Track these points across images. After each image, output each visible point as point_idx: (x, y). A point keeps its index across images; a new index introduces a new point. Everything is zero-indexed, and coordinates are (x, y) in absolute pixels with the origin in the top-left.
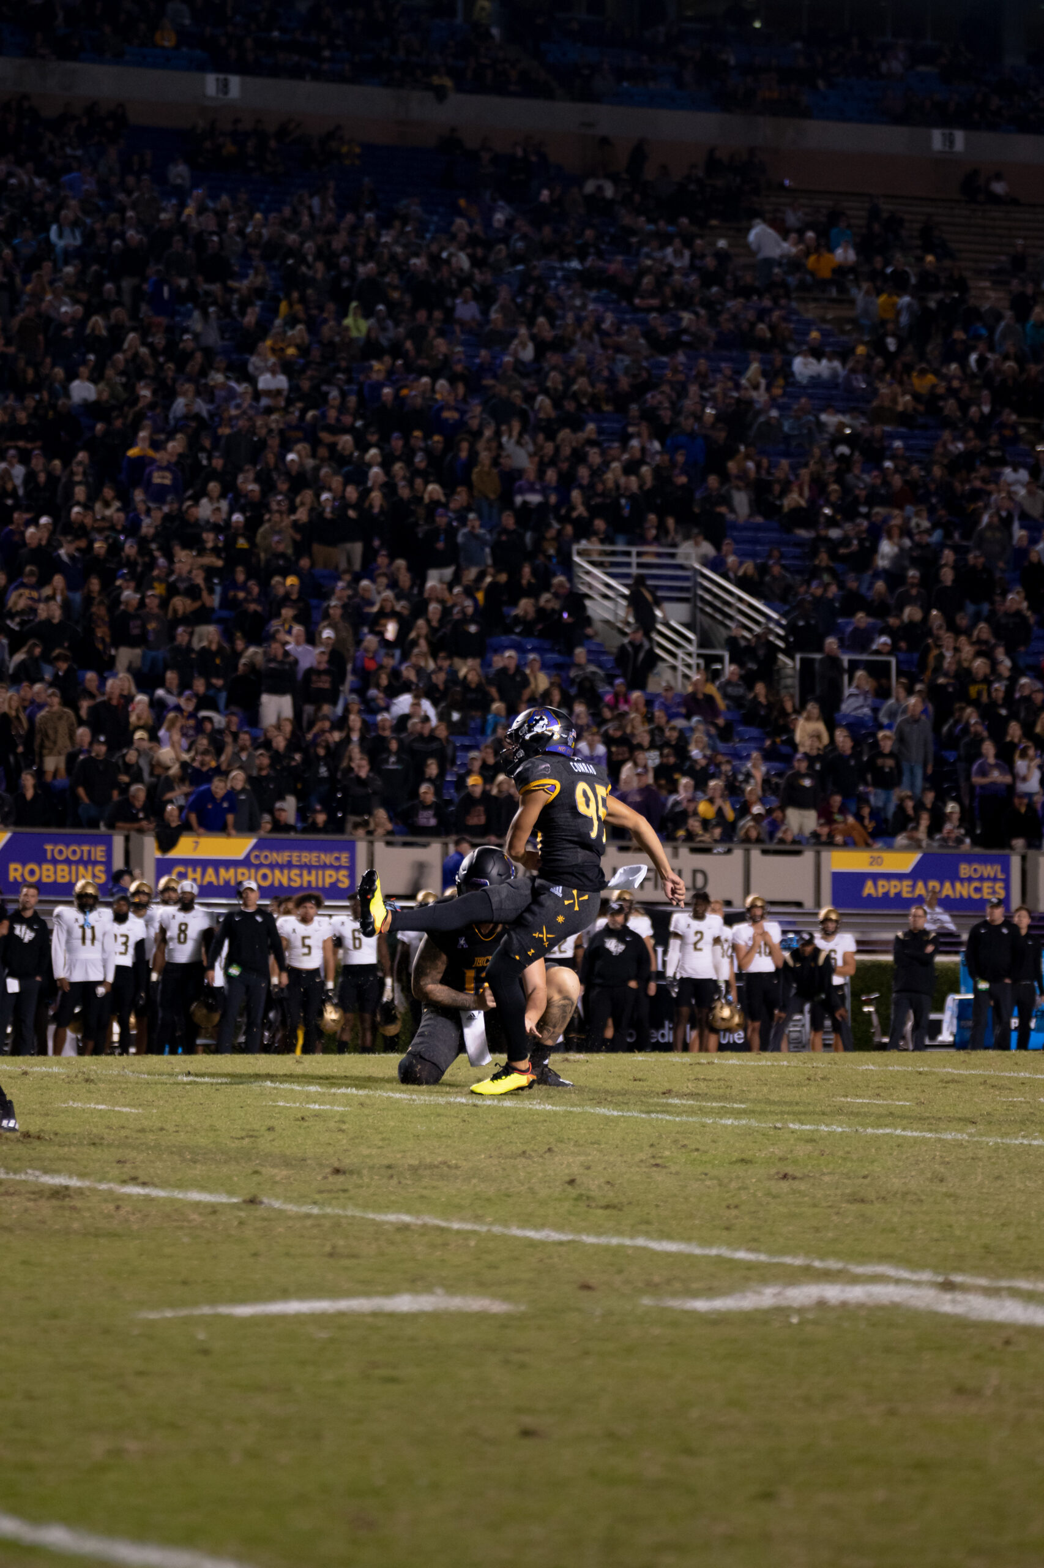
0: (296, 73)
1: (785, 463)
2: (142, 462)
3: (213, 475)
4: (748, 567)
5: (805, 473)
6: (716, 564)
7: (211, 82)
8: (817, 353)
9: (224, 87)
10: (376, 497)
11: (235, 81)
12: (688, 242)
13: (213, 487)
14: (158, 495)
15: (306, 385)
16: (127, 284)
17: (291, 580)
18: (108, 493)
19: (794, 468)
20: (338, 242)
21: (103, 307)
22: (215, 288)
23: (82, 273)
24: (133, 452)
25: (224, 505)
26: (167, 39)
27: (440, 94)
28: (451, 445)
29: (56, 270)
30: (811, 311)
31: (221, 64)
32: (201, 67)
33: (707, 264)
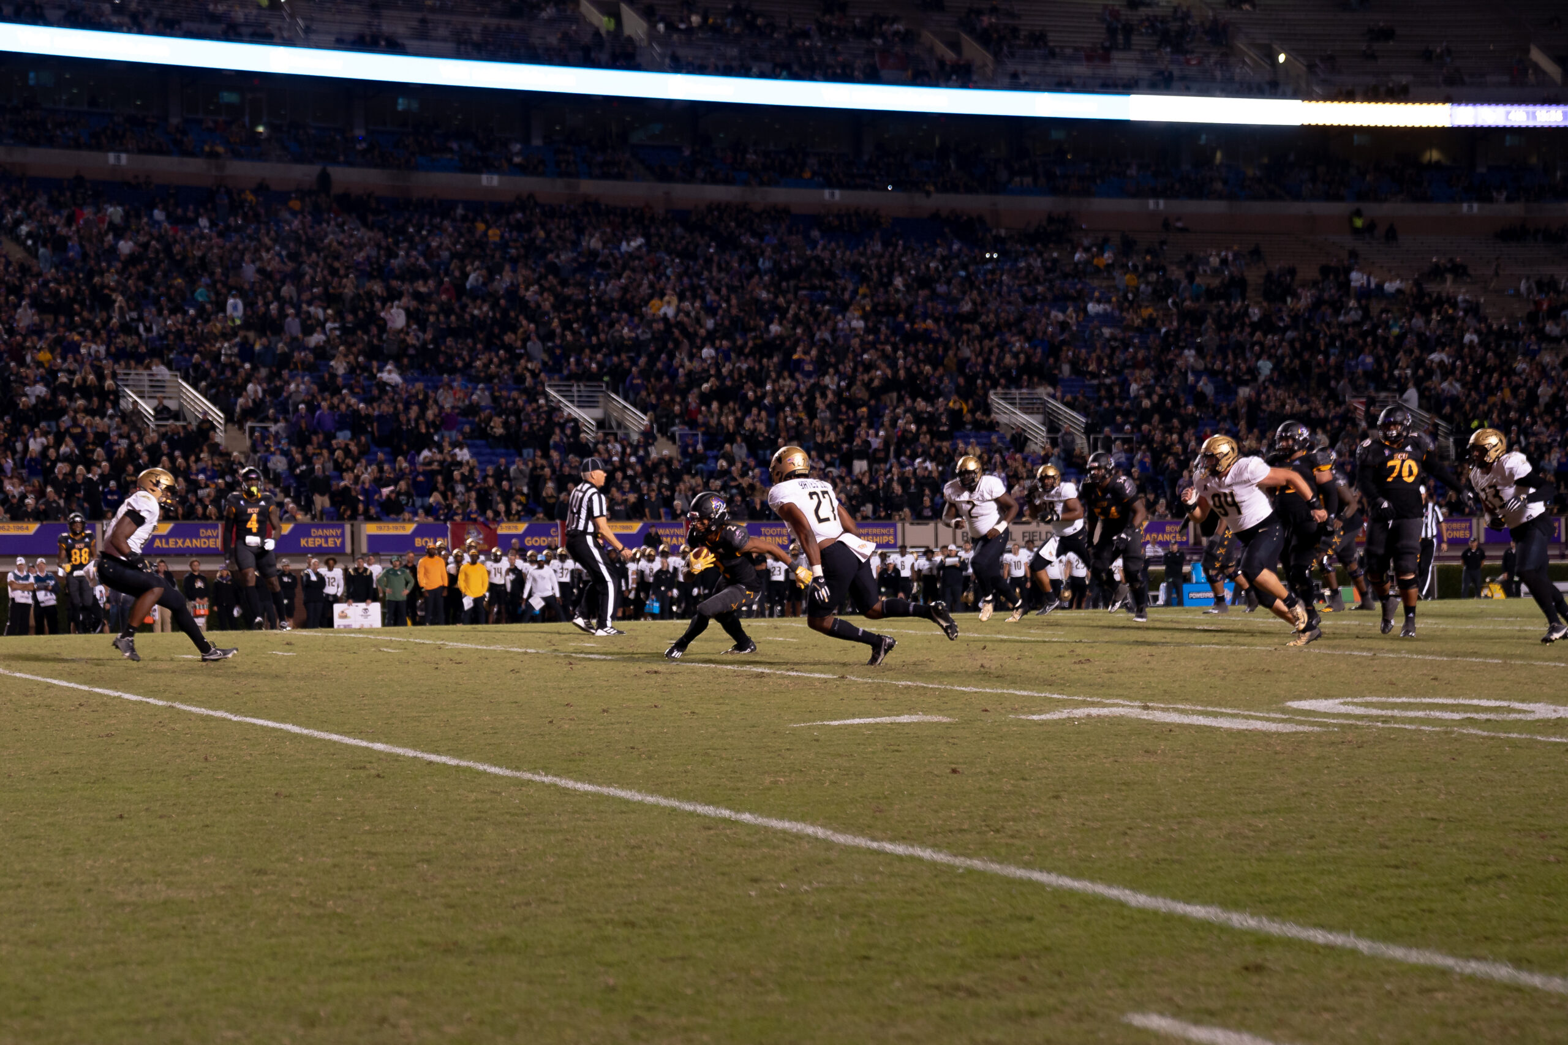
0: (864, 187)
1: (1084, 351)
2: (799, 362)
3: (831, 365)
4: (1068, 398)
5: (1094, 355)
6: (1053, 397)
7: (827, 193)
8: (1099, 301)
9: (833, 195)
10: (902, 373)
11: (837, 193)
12: (1040, 254)
13: (831, 370)
14: (808, 375)
15: (870, 324)
16: (792, 283)
17: (864, 409)
18: (786, 374)
19: (1089, 353)
20: (883, 262)
21: (784, 293)
22: (830, 283)
23: (772, 278)
24: (795, 357)
25: (836, 379)
26: (807, 175)
27: (928, 194)
28: (936, 348)
29: (761, 278)
30: (1096, 283)
31: (830, 184)
32: (822, 186)
33: (1049, 264)
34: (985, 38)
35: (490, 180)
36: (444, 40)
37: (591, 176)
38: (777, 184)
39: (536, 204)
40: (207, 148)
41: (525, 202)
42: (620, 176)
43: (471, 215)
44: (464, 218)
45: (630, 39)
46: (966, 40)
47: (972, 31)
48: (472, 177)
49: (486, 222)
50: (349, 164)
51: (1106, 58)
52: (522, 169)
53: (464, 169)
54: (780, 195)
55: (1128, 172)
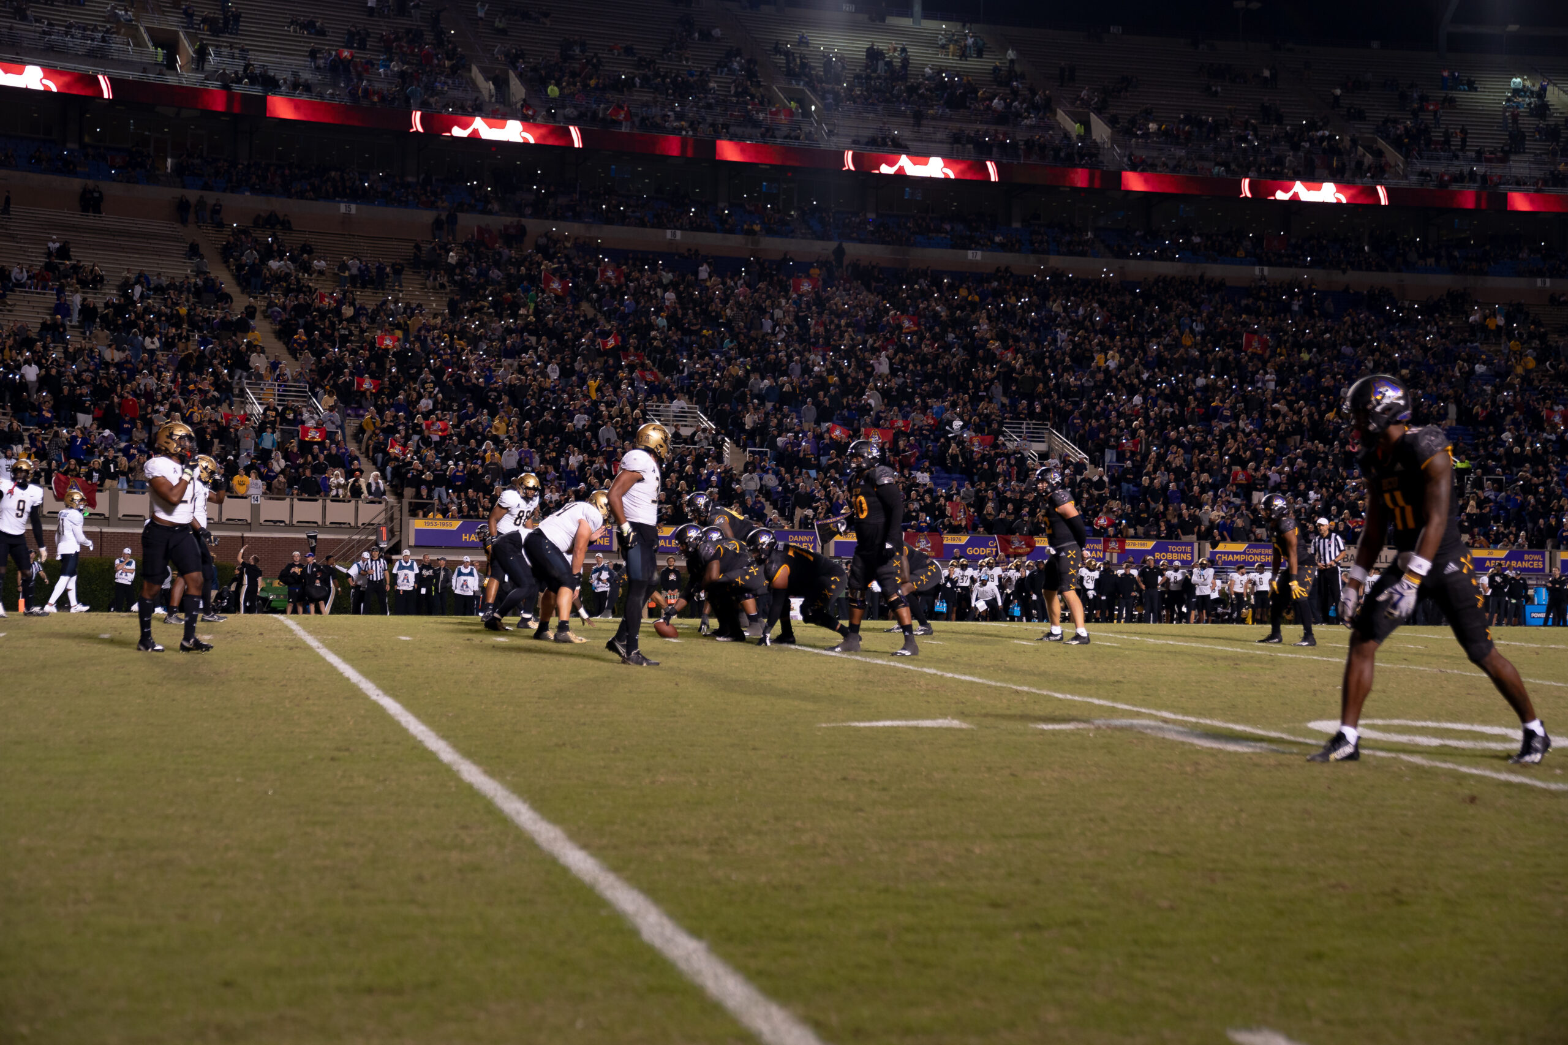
0: (1289, 265)
7: (1258, 269)
8: (1485, 363)
9: (1262, 271)
11: (1267, 268)
12: (1437, 323)
23: (1204, 339)
26: (1241, 254)
27: (1344, 271)
29: (1194, 338)
30: (1484, 349)
31: (1261, 263)
32: (1254, 264)
33: (1444, 331)
34: (1397, 143)
35: (974, 256)
36: (941, 142)
37: (1059, 253)
38: (1215, 261)
39: (1012, 275)
40: (745, 227)
41: (1002, 274)
42: (1083, 254)
43: (957, 283)
44: (950, 286)
45: (1095, 142)
46: (1382, 143)
47: (1386, 138)
48: (961, 252)
49: (968, 288)
50: (862, 241)
51: (1504, 160)
52: (1002, 247)
53: (953, 247)
54: (1216, 271)
55: (1520, 256)
